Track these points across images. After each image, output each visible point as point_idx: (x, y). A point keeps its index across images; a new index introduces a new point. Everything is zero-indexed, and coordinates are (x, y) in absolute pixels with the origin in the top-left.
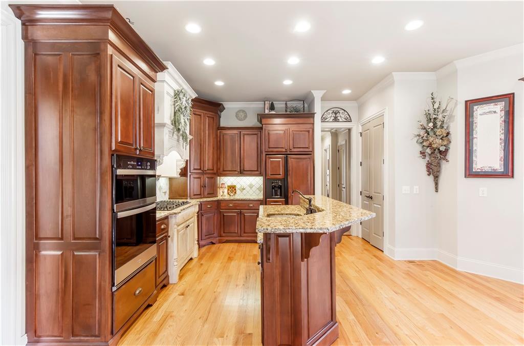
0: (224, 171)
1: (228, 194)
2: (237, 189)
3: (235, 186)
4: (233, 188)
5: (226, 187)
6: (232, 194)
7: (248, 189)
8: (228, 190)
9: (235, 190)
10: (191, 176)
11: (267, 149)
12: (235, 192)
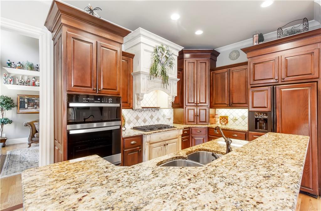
0: (215, 104)
1: (220, 123)
2: (229, 120)
3: (227, 117)
4: (225, 118)
5: (219, 117)
6: (224, 123)
7: (240, 120)
8: (221, 120)
9: (227, 120)
10: (186, 108)
11: (252, 82)
12: (227, 122)
